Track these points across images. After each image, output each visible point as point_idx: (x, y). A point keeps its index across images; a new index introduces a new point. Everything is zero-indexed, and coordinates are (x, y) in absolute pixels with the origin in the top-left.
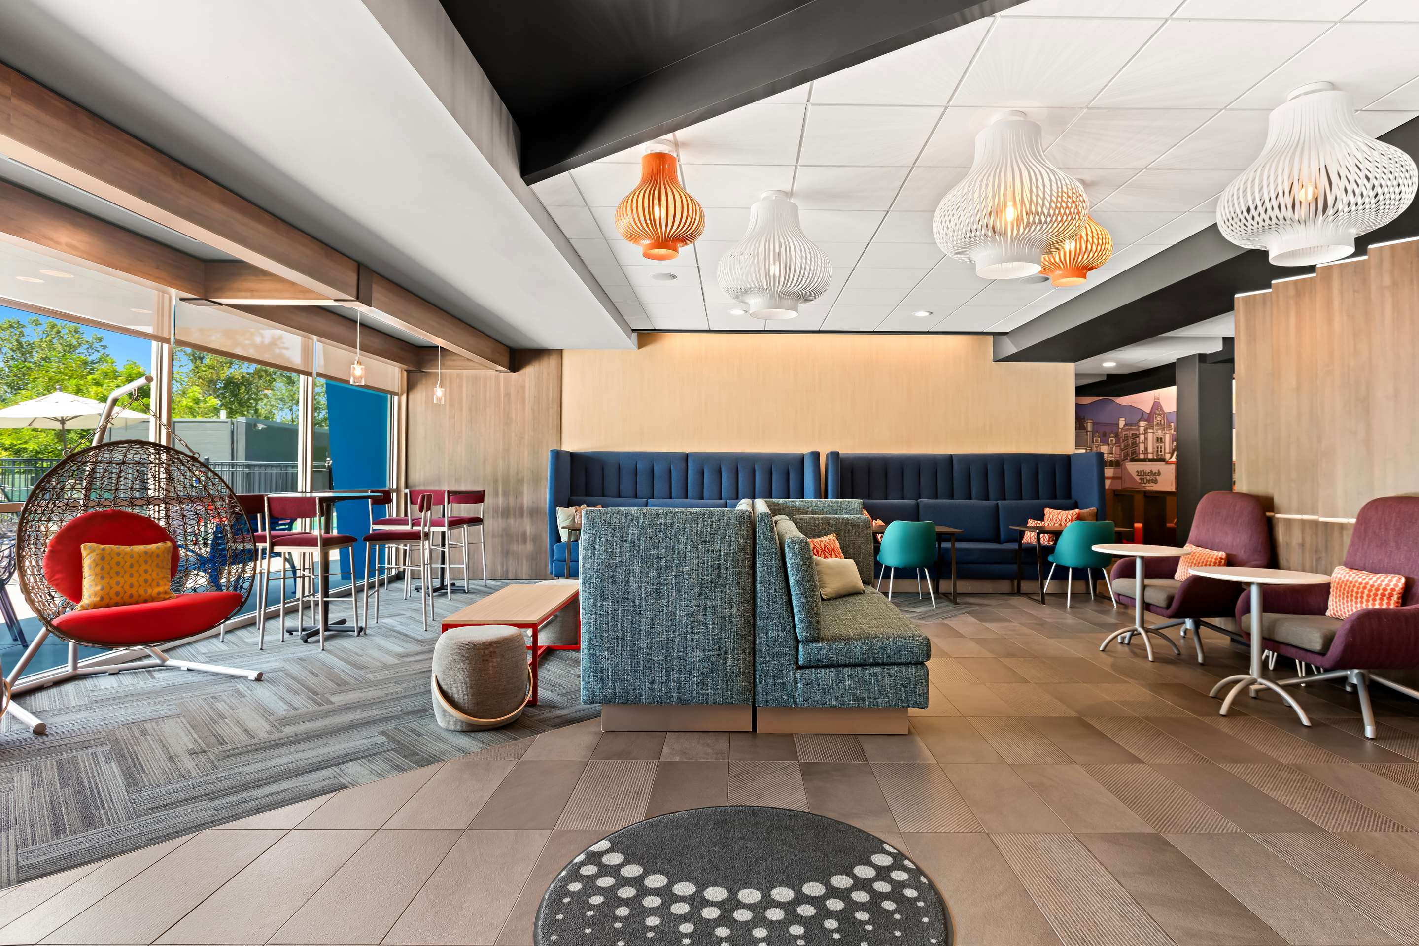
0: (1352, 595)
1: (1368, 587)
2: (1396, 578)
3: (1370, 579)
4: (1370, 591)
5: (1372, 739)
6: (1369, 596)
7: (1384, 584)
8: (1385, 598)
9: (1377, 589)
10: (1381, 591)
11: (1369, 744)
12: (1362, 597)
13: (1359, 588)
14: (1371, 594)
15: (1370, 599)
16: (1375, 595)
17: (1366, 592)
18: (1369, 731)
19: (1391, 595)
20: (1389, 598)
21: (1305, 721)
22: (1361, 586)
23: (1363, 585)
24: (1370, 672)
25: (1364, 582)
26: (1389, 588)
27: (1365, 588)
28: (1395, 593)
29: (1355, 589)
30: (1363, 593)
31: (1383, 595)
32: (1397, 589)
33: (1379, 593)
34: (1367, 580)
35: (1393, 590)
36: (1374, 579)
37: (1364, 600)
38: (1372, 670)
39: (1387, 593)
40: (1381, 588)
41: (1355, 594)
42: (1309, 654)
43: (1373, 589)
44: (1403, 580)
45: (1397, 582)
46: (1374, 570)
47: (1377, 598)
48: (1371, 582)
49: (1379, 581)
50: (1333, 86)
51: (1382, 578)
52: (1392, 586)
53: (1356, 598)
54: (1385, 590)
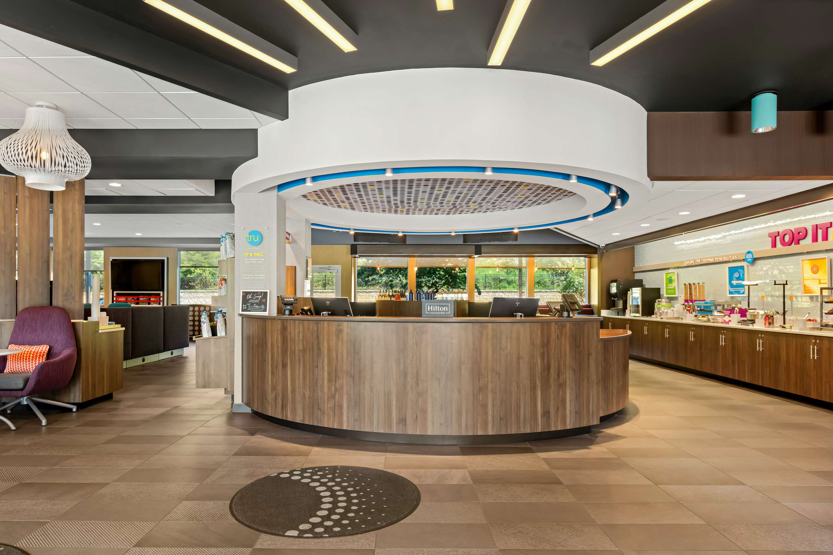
0: (23, 359)
1: (32, 353)
2: (45, 346)
3: (32, 349)
4: (33, 354)
5: (45, 426)
6: (33, 357)
7: (40, 350)
8: (41, 357)
9: (37, 353)
10: (39, 354)
11: (44, 428)
12: (29, 358)
13: (27, 354)
14: (34, 356)
15: (34, 359)
16: (36, 356)
17: (31, 355)
18: (44, 422)
19: (43, 355)
20: (43, 357)
21: (13, 427)
22: (28, 353)
23: (29, 352)
24: (32, 397)
25: (29, 351)
26: (42, 352)
27: (30, 353)
28: (45, 354)
29: (25, 355)
30: (29, 356)
31: (40, 355)
32: (46, 352)
33: (38, 355)
34: (31, 350)
35: (44, 352)
36: (35, 348)
37: (30, 360)
38: (32, 396)
39: (41, 354)
40: (39, 352)
41: (25, 358)
42: (13, 392)
43: (35, 353)
44: (48, 347)
45: (45, 348)
46: (31, 344)
47: (37, 358)
48: (33, 350)
49: (37, 349)
50: (57, 108)
51: (38, 347)
52: (44, 351)
53: (26, 359)
54: (41, 353)
